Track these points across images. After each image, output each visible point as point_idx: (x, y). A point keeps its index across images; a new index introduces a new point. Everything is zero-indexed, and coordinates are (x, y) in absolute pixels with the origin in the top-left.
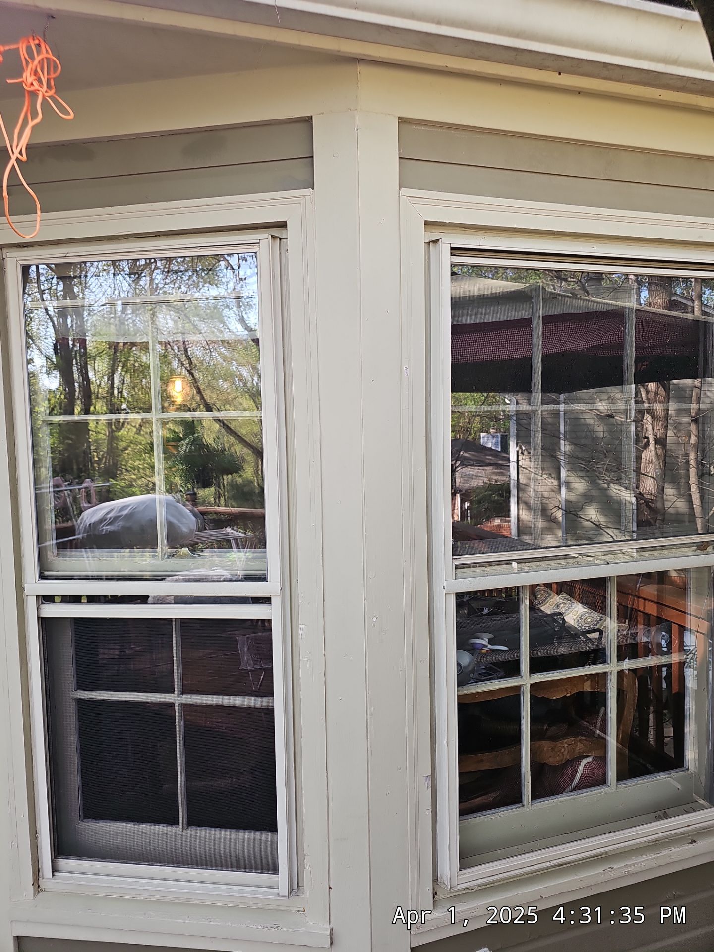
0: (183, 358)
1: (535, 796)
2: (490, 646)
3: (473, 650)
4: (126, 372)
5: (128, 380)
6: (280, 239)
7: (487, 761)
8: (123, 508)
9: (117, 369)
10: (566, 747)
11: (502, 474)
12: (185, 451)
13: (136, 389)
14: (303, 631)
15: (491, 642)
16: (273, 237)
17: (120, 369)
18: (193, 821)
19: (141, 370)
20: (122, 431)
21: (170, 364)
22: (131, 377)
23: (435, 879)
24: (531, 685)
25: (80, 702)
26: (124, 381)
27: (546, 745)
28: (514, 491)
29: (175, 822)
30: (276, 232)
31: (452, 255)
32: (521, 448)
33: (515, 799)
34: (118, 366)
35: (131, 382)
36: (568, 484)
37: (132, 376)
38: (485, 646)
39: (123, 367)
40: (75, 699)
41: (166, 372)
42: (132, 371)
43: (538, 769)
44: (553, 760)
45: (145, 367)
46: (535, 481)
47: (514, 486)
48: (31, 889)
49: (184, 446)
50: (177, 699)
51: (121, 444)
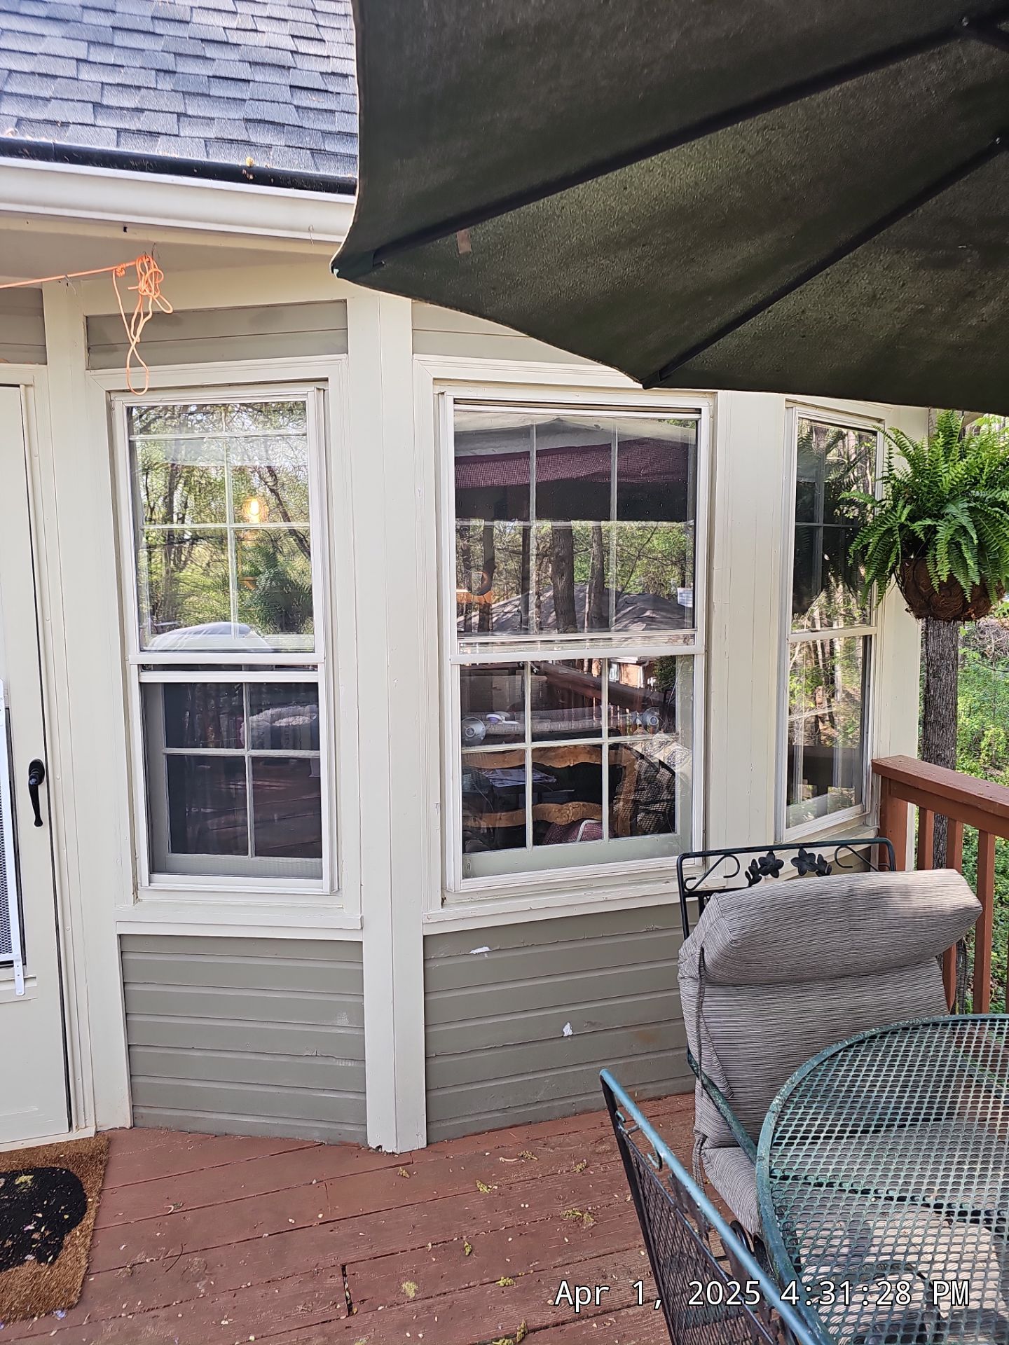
1: (537, 842)
4: (189, 492)
5: (191, 503)
6: (324, 390)
9: (176, 487)
10: (571, 809)
12: (264, 590)
13: (202, 514)
14: (342, 690)
16: (319, 389)
17: (180, 486)
18: (259, 852)
19: (209, 488)
20: (184, 571)
21: (248, 481)
22: (195, 499)
24: (533, 750)
25: (169, 756)
26: (186, 503)
30: (320, 385)
31: (455, 403)
33: (519, 843)
34: (178, 482)
35: (196, 505)
37: (198, 497)
38: (499, 720)
39: (185, 484)
40: (165, 754)
41: (243, 492)
42: (197, 490)
44: (560, 820)
45: (216, 485)
48: (132, 897)
49: (263, 581)
50: (247, 753)
51: (183, 589)
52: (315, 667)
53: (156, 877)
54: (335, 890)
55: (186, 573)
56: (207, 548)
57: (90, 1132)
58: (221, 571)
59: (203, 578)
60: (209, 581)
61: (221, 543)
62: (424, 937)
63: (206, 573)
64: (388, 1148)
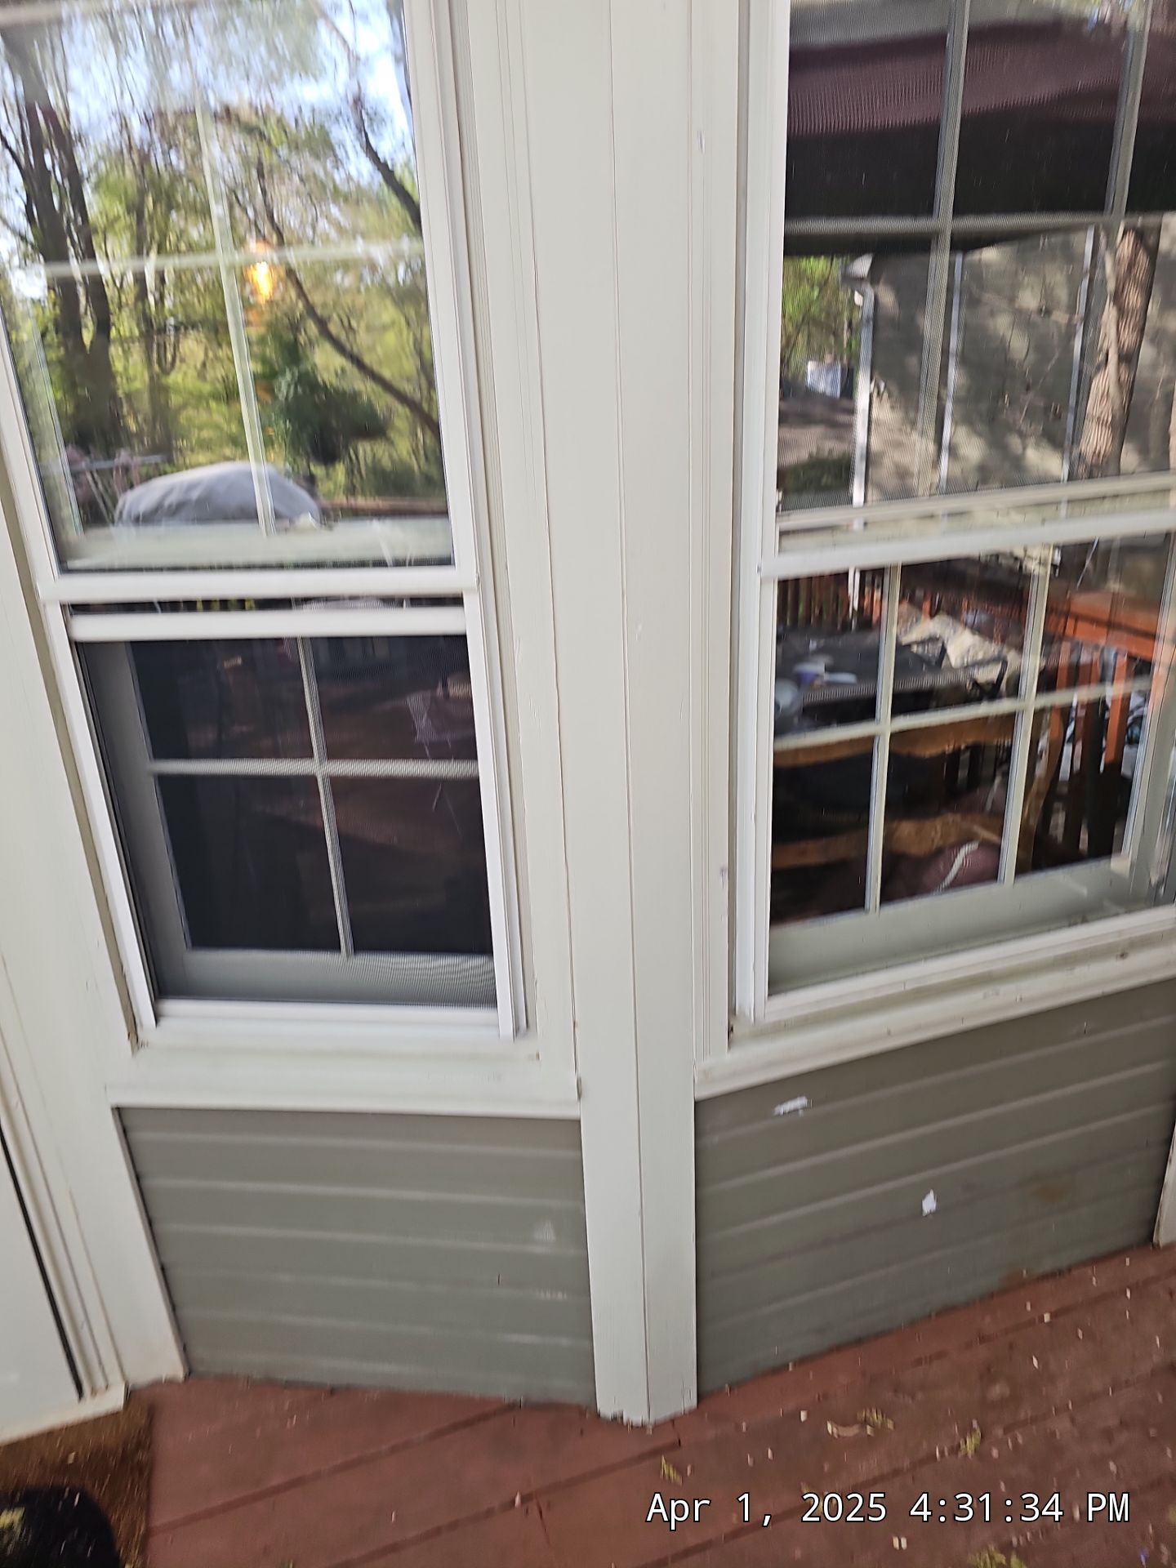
0: (266, 229)
1: (887, 897)
2: (827, 677)
3: (800, 680)
7: (812, 853)
8: (191, 487)
10: (938, 829)
11: (840, 438)
12: (286, 399)
15: (829, 669)
18: (361, 945)
20: (173, 375)
23: (732, 1011)
24: (892, 735)
25: (163, 780)
27: (907, 828)
28: (859, 467)
29: (336, 947)
32: (877, 386)
33: (856, 902)
36: (953, 451)
38: (817, 676)
40: (154, 775)
43: (893, 860)
44: (917, 849)
46: (898, 445)
47: (861, 456)
48: (126, 1044)
49: (284, 385)
50: (319, 767)
51: (175, 400)
52: (456, 601)
53: (171, 1006)
54: (523, 1026)
55: (175, 378)
56: (198, 342)
57: (114, 1400)
58: (220, 373)
59: (199, 384)
60: (207, 388)
61: (216, 332)
62: (698, 1104)
63: (201, 375)
64: (636, 1414)
